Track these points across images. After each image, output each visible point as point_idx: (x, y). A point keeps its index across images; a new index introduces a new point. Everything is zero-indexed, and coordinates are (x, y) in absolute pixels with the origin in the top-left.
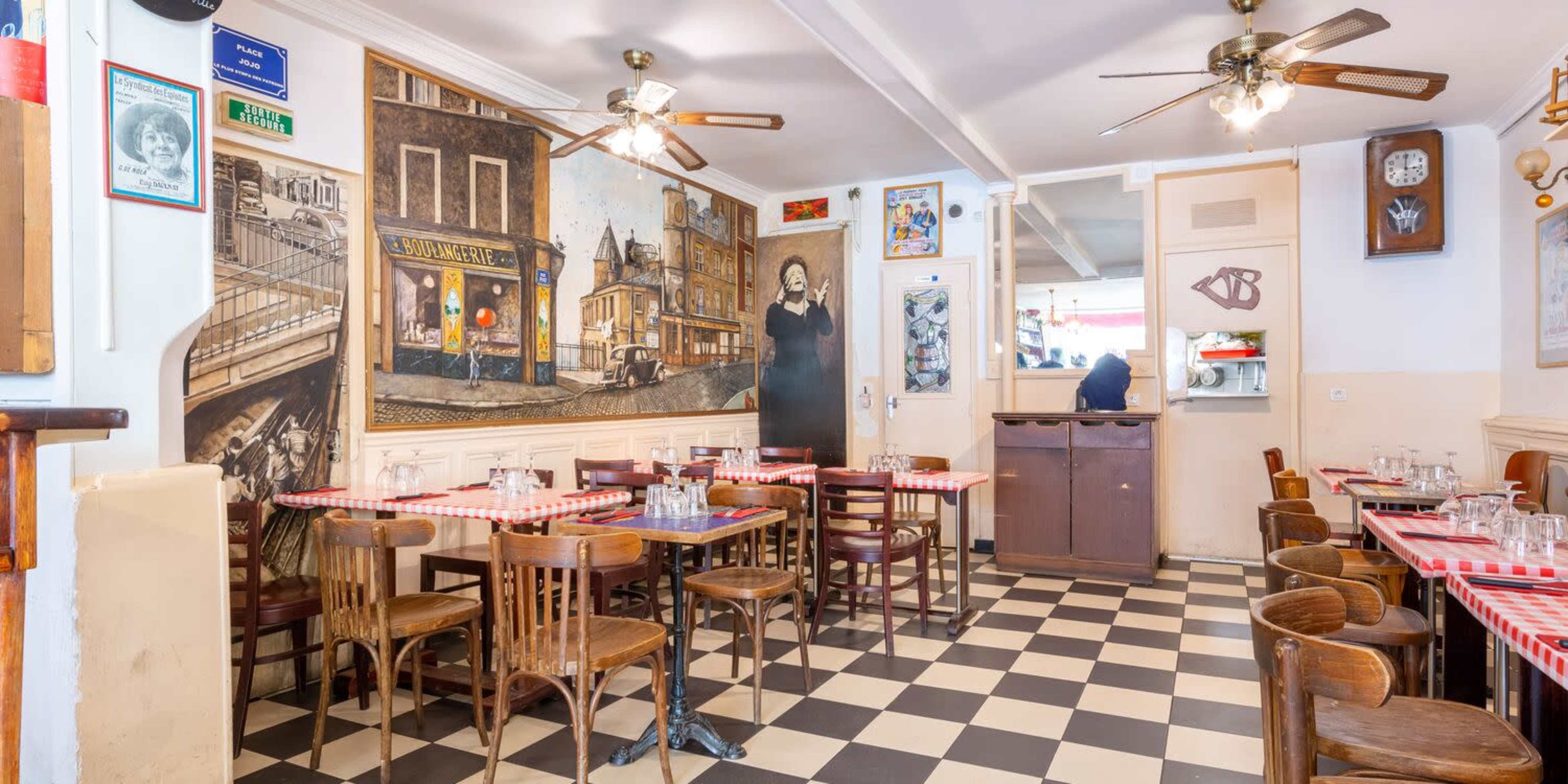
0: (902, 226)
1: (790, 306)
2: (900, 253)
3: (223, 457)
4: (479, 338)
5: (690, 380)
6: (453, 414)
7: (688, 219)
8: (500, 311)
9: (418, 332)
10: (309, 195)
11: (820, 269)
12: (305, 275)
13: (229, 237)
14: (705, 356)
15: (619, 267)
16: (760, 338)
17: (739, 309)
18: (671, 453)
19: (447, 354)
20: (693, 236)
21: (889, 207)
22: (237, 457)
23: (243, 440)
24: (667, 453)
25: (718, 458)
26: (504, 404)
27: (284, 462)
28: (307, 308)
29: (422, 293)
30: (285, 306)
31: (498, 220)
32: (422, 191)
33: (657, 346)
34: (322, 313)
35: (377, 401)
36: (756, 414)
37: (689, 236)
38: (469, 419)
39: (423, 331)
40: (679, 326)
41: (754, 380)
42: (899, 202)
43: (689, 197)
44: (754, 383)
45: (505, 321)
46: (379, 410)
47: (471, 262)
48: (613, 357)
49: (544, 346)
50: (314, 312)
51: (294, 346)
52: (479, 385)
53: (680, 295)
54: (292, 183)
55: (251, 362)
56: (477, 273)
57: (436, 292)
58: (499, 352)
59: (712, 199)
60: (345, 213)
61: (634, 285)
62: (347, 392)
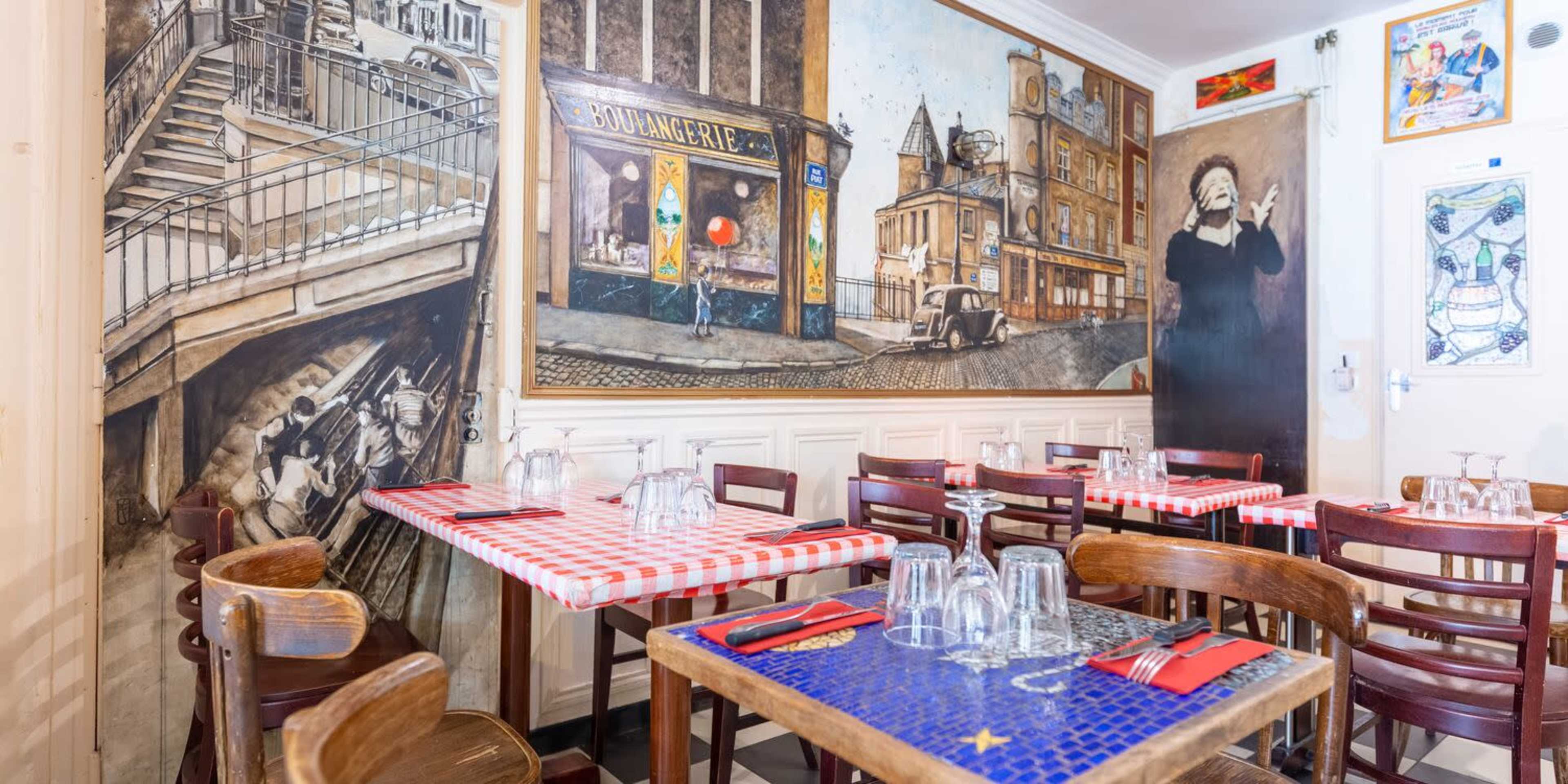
0: (1423, 80)
1: (1207, 234)
2: (1419, 126)
3: (281, 427)
4: (712, 263)
5: (1047, 343)
6: (668, 377)
7: (1046, 102)
8: (745, 223)
9: (611, 248)
10: (435, 27)
11: (1261, 170)
12: (425, 150)
13: (296, 82)
14: (1071, 309)
15: (937, 167)
16: (1155, 285)
17: (1124, 241)
18: (1012, 451)
19: (658, 284)
20: (1055, 128)
21: (1392, 53)
22: (305, 429)
23: (317, 402)
24: (1005, 452)
25: (1090, 463)
26: (750, 364)
27: (385, 439)
28: (430, 203)
29: (618, 188)
30: (392, 196)
31: (745, 84)
32: (621, 33)
33: (996, 290)
34: (455, 210)
35: (540, 350)
36: (1149, 398)
37: (1049, 128)
38: (692, 384)
39: (620, 246)
40: (1031, 262)
41: (1146, 346)
42: (1416, 42)
43: (1049, 70)
44: (1146, 352)
45: (755, 239)
46: (545, 364)
47: (700, 145)
48: (927, 302)
49: (817, 280)
50: (440, 209)
51: (405, 258)
52: (709, 335)
53: (1032, 215)
54: (408, 6)
55: (333, 280)
56: (709, 163)
57: (643, 187)
58: (743, 286)
59: (1085, 76)
60: (496, 58)
61: (960, 195)
62: (494, 335)
